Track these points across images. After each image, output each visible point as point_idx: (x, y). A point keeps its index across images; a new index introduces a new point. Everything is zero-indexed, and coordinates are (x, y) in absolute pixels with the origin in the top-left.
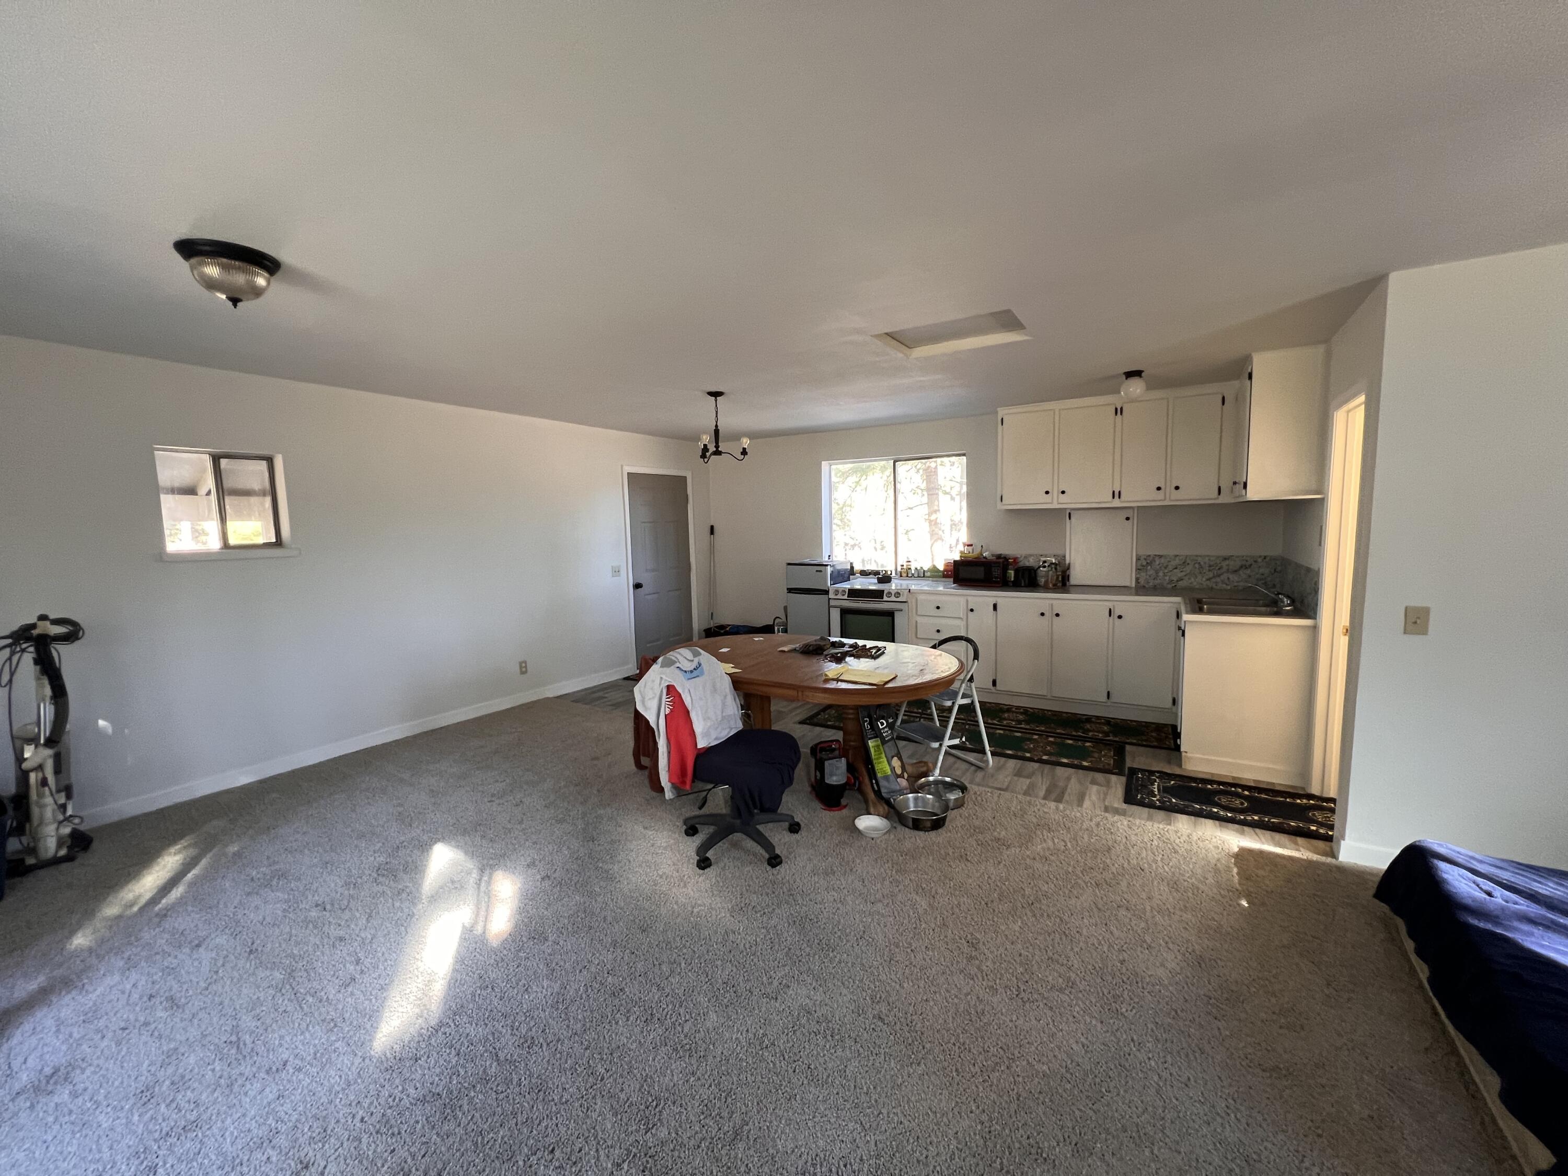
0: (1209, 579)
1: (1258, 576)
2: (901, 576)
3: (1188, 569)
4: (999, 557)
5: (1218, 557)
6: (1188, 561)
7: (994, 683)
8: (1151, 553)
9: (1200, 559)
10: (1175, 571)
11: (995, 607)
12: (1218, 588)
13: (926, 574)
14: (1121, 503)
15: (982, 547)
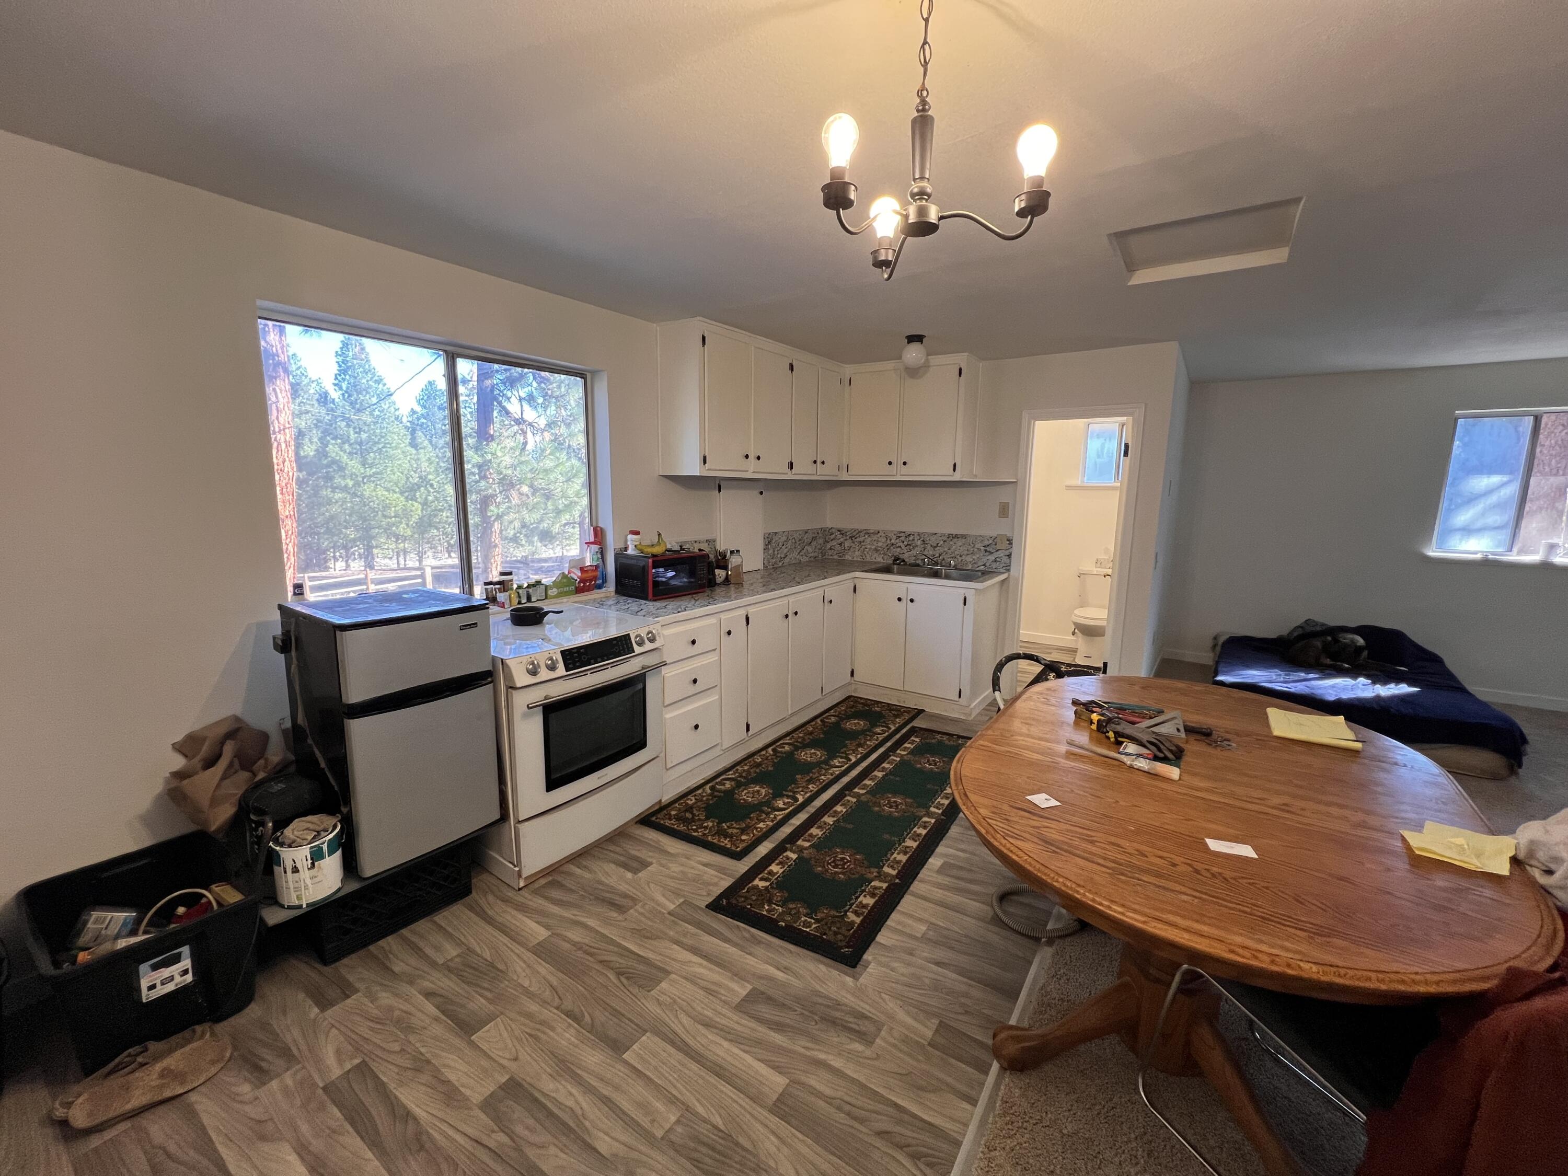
5: (803, 531)
6: (789, 537)
7: (748, 727)
8: (771, 531)
9: (794, 536)
10: (782, 547)
11: (747, 620)
13: (550, 592)
14: (790, 476)
15: (659, 535)
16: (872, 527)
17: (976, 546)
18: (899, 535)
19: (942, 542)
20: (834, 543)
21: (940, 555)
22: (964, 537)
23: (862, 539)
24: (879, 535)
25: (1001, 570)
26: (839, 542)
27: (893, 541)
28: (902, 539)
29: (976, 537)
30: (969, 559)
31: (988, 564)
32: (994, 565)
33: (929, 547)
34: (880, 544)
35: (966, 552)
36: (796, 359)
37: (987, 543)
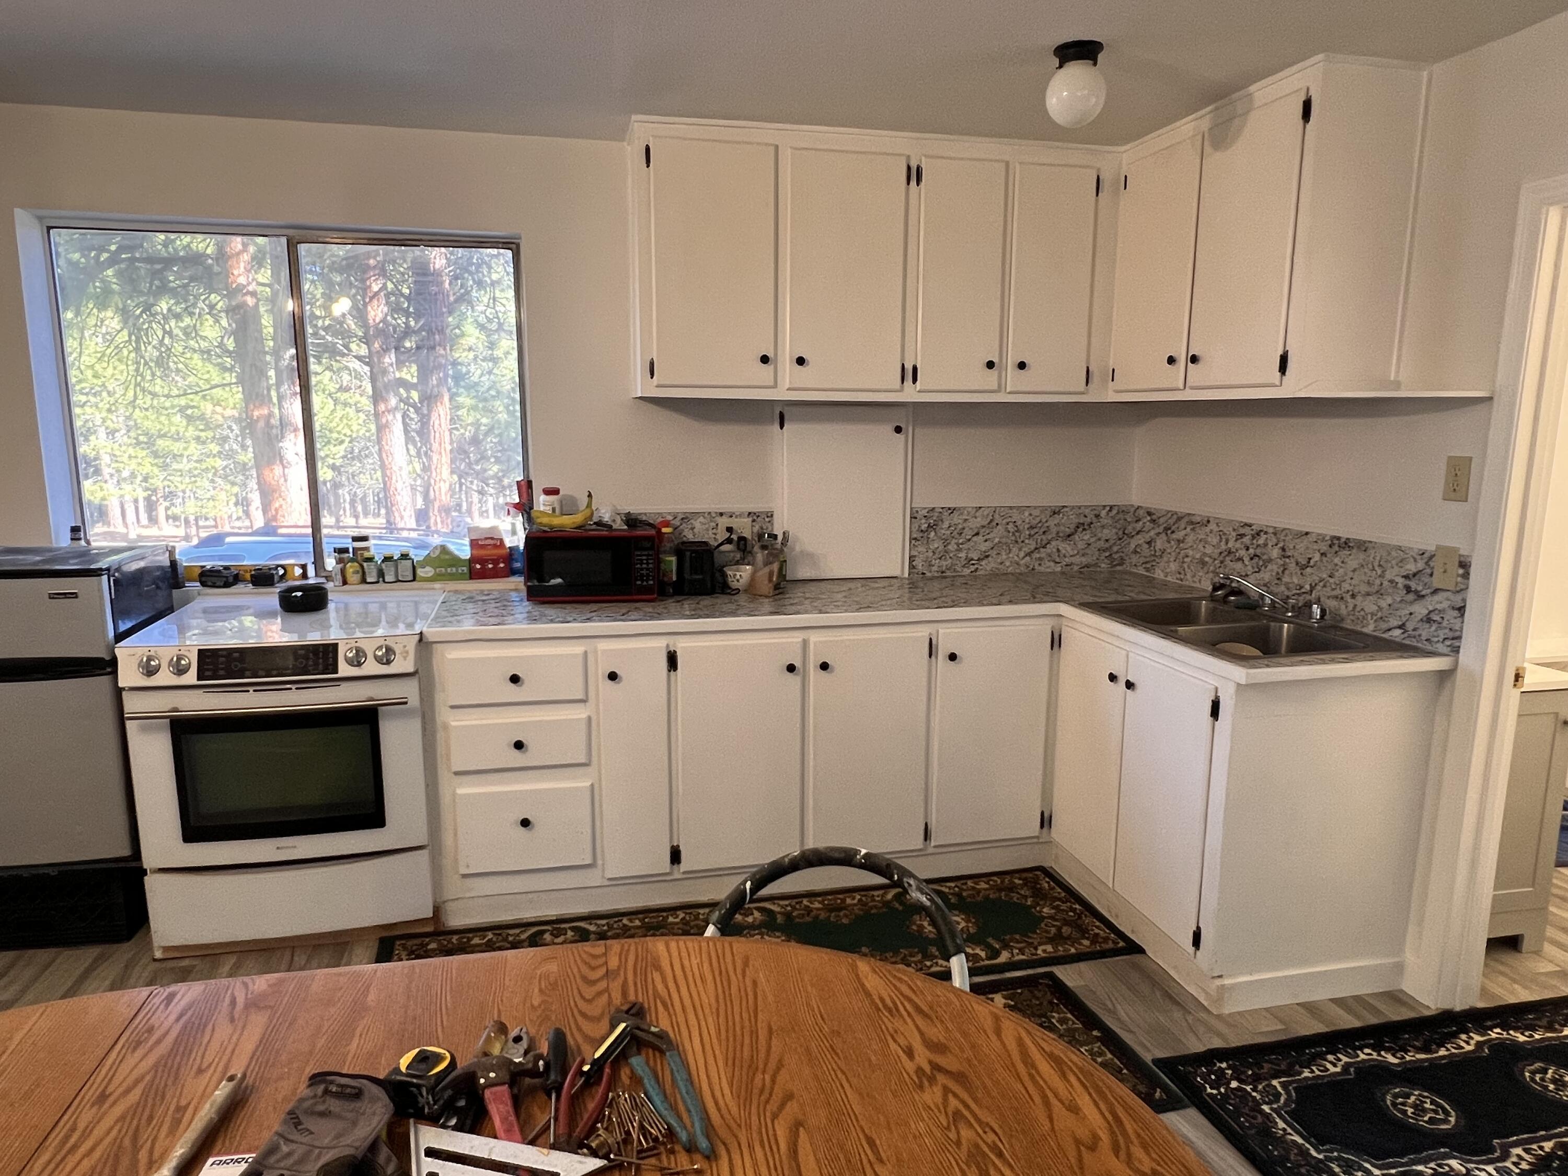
0: (1029, 554)
1: (1102, 544)
2: (345, 582)
3: (997, 534)
4: (632, 521)
5: (1044, 509)
6: (998, 519)
7: (676, 856)
8: (939, 504)
9: (1016, 516)
10: (975, 539)
11: (672, 661)
12: (1042, 569)
13: (420, 572)
14: (911, 394)
15: (590, 496)
16: (1200, 510)
17: (1389, 575)
18: (1242, 531)
19: (1317, 557)
20: (1140, 540)
21: (1312, 588)
22: (1362, 546)
23: (1180, 535)
24: (1208, 529)
25: (1441, 648)
26: (1148, 537)
27: (1230, 545)
28: (1246, 540)
29: (1389, 548)
30: (1369, 605)
31: (1410, 626)
32: (1426, 631)
33: (1292, 566)
34: (1209, 550)
35: (1364, 588)
36: (925, 156)
37: (1411, 567)
